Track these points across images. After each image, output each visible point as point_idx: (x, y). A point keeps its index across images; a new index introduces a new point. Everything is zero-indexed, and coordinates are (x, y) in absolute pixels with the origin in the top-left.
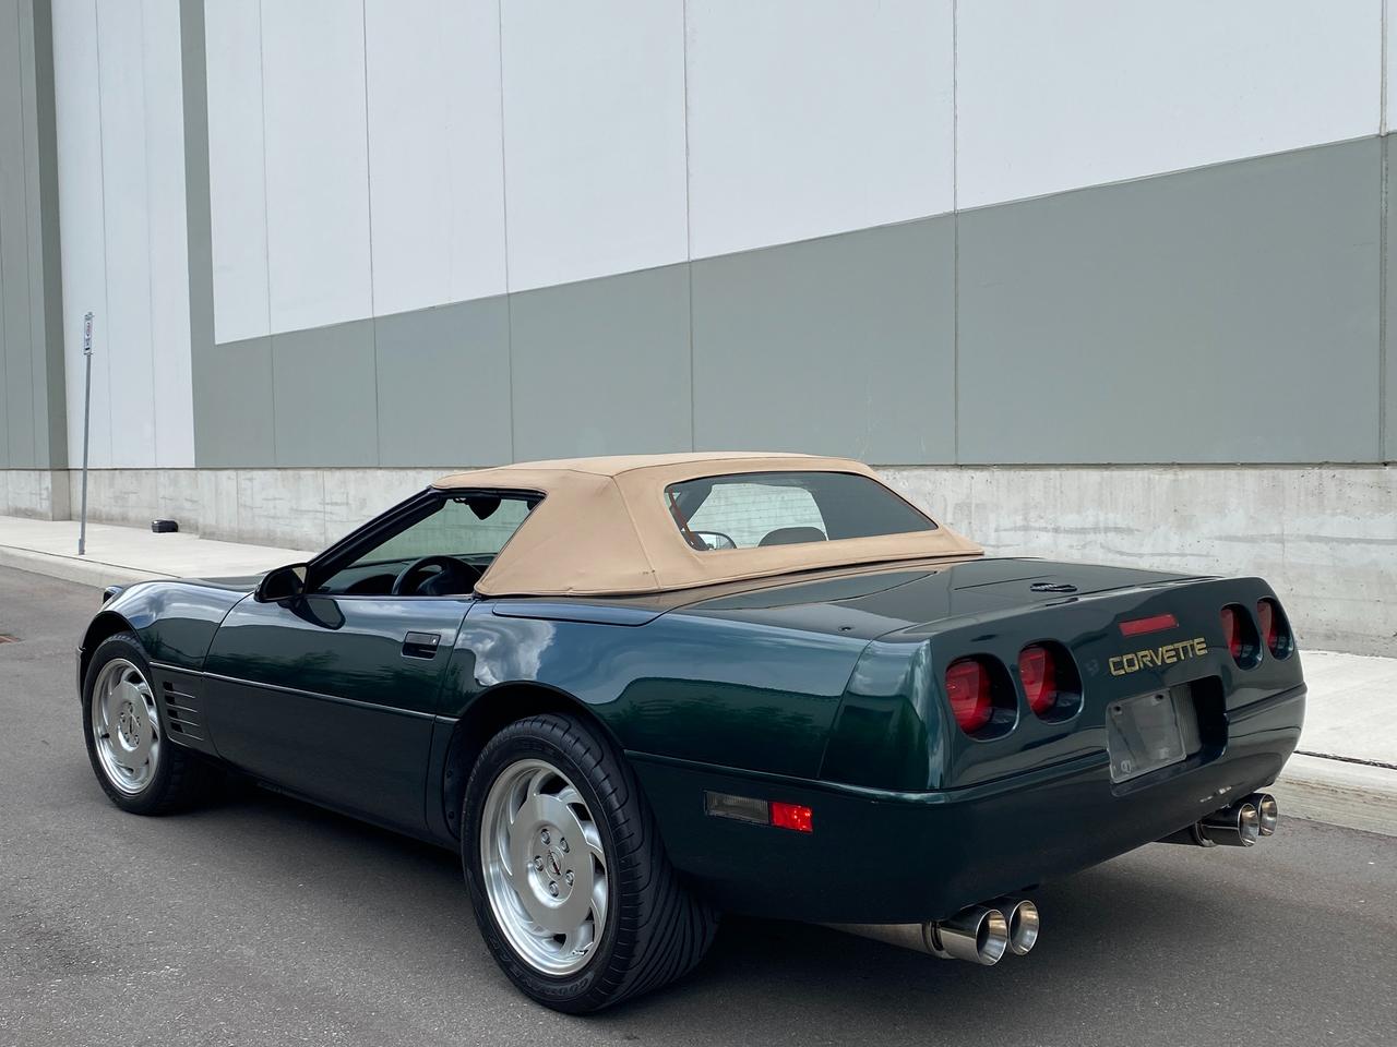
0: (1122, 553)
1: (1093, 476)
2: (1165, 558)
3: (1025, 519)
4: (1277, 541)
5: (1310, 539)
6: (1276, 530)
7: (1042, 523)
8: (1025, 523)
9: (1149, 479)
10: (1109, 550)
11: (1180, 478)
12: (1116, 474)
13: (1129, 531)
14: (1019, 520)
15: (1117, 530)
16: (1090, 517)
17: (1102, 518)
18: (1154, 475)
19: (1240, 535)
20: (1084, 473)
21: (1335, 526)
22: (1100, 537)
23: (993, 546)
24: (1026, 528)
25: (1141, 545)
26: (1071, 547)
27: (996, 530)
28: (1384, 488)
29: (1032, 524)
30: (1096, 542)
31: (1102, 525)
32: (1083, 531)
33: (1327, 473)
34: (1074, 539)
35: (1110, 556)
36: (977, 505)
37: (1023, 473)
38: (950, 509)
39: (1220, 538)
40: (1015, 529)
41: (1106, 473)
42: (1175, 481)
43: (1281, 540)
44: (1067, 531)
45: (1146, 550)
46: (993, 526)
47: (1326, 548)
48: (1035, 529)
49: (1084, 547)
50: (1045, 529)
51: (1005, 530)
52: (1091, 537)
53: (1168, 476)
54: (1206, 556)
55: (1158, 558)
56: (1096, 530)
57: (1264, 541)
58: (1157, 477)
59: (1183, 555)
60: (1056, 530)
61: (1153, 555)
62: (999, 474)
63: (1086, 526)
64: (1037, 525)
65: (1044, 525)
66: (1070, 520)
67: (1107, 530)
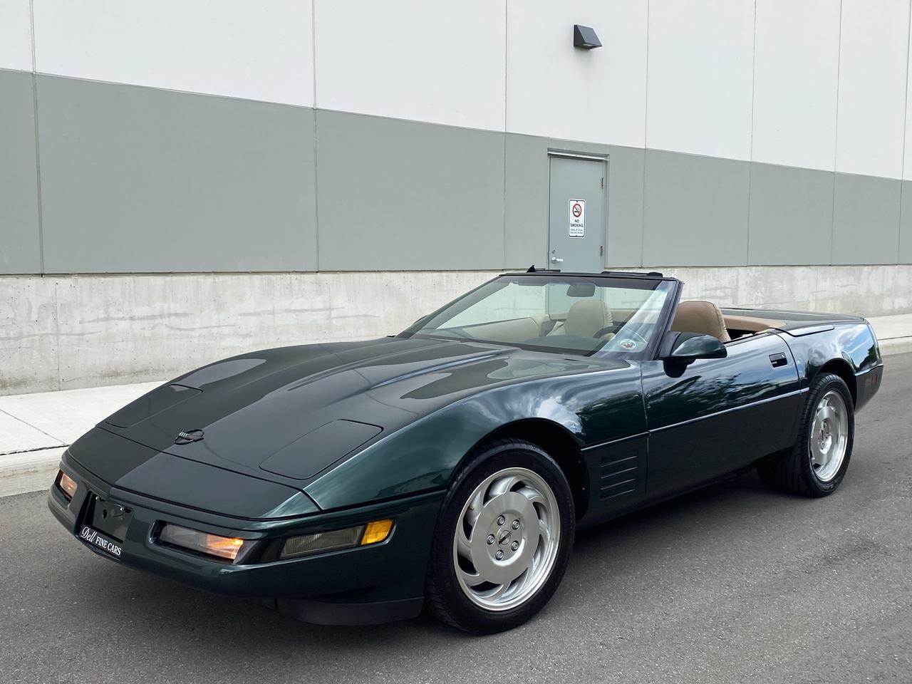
0: (180, 329)
1: (160, 280)
2: (210, 329)
3: (106, 312)
4: (270, 314)
5: (287, 311)
6: (269, 307)
7: (120, 315)
8: (106, 315)
9: (197, 281)
10: (172, 328)
11: (217, 280)
12: (175, 278)
13: (185, 315)
14: (101, 314)
15: (177, 315)
16: (157, 308)
17: (166, 306)
18: (201, 278)
19: (252, 312)
20: (152, 278)
21: (299, 304)
22: (166, 321)
23: (78, 335)
24: (107, 319)
25: (194, 323)
26: (144, 329)
27: (81, 323)
28: (318, 284)
29: (111, 316)
30: (162, 324)
31: (166, 313)
32: (153, 317)
33: (294, 276)
34: (146, 324)
35: (173, 332)
36: (61, 304)
37: (103, 279)
38: (34, 310)
39: (240, 315)
40: (98, 320)
41: (168, 278)
42: (213, 282)
43: (273, 313)
44: (143, 318)
45: (196, 326)
46: (78, 319)
47: (294, 315)
48: (115, 319)
49: (153, 328)
50: (123, 319)
51: (89, 322)
52: (158, 321)
53: (210, 279)
54: (234, 326)
55: (205, 330)
56: (162, 316)
57: (264, 314)
58: (202, 280)
59: (220, 326)
60: (132, 319)
61: (200, 328)
62: (81, 280)
63: (155, 314)
64: (116, 316)
65: (123, 315)
66: (142, 311)
67: (170, 315)
